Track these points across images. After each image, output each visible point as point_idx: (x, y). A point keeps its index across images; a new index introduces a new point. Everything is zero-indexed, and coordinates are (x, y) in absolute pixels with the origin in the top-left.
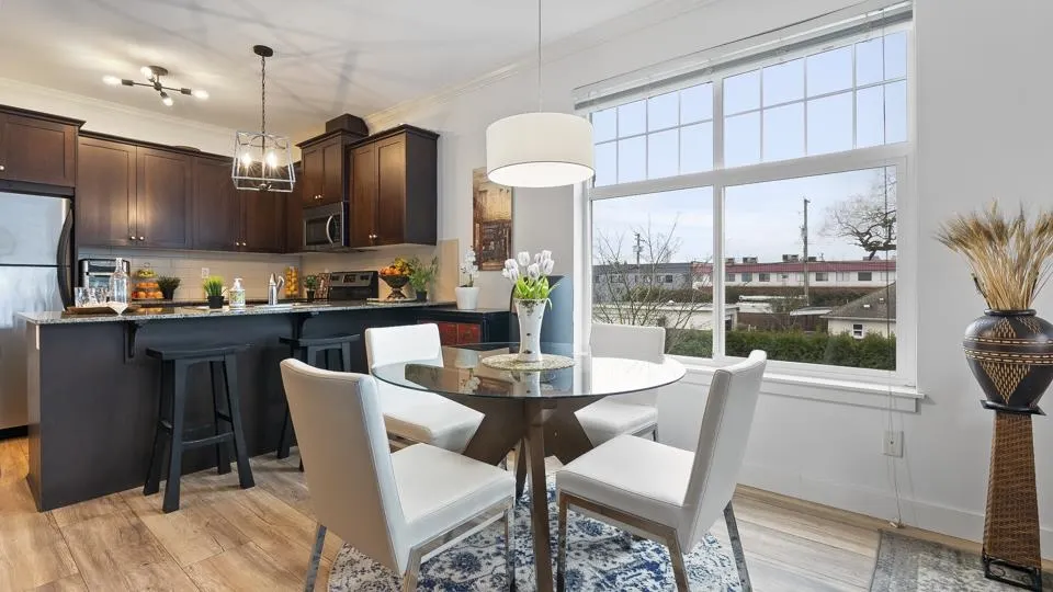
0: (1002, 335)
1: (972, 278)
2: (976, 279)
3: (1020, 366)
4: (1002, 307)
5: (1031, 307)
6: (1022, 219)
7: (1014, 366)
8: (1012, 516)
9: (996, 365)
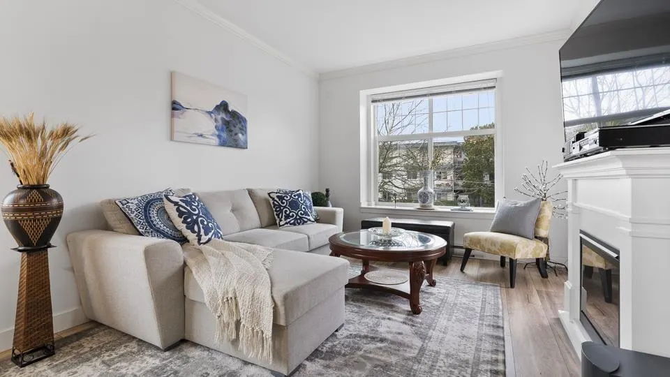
0: (35, 200)
1: (9, 163)
2: (12, 164)
3: (46, 220)
4: (31, 183)
5: (47, 183)
6: (44, 128)
7: (42, 220)
8: (38, 317)
9: (30, 221)
